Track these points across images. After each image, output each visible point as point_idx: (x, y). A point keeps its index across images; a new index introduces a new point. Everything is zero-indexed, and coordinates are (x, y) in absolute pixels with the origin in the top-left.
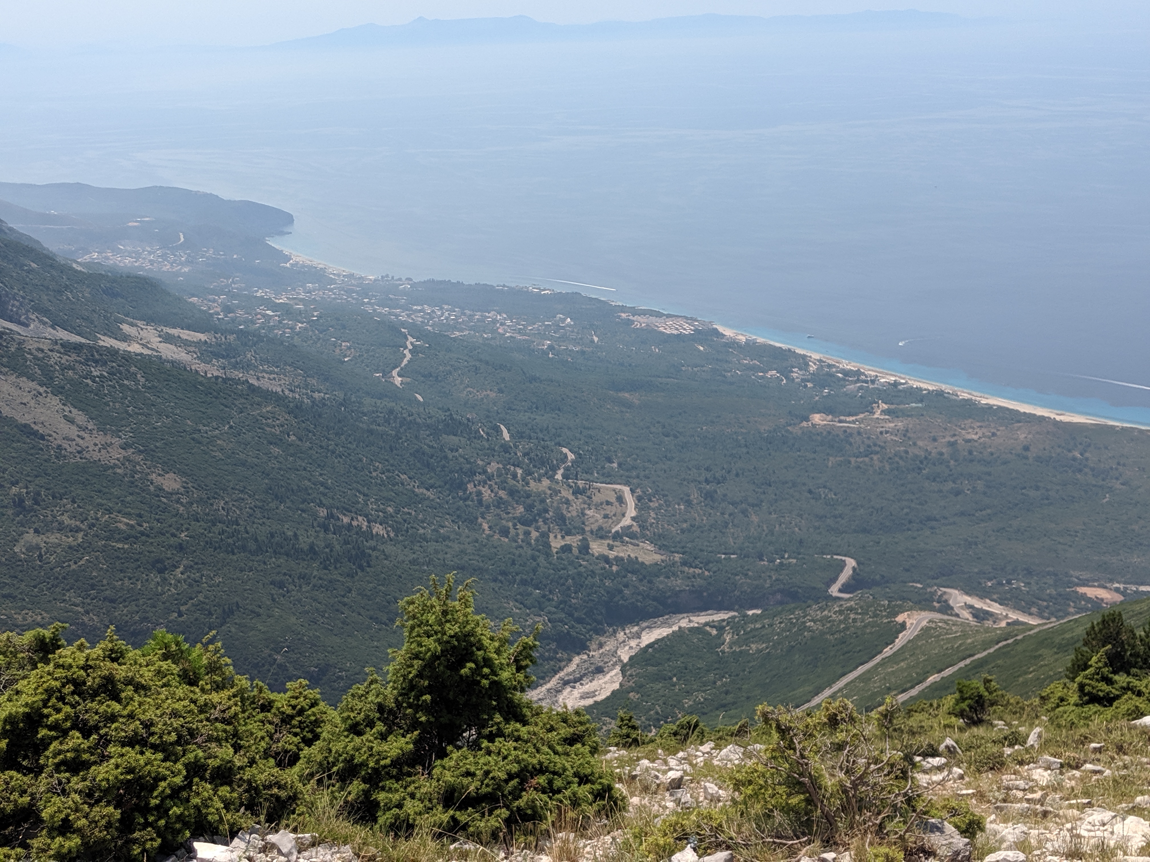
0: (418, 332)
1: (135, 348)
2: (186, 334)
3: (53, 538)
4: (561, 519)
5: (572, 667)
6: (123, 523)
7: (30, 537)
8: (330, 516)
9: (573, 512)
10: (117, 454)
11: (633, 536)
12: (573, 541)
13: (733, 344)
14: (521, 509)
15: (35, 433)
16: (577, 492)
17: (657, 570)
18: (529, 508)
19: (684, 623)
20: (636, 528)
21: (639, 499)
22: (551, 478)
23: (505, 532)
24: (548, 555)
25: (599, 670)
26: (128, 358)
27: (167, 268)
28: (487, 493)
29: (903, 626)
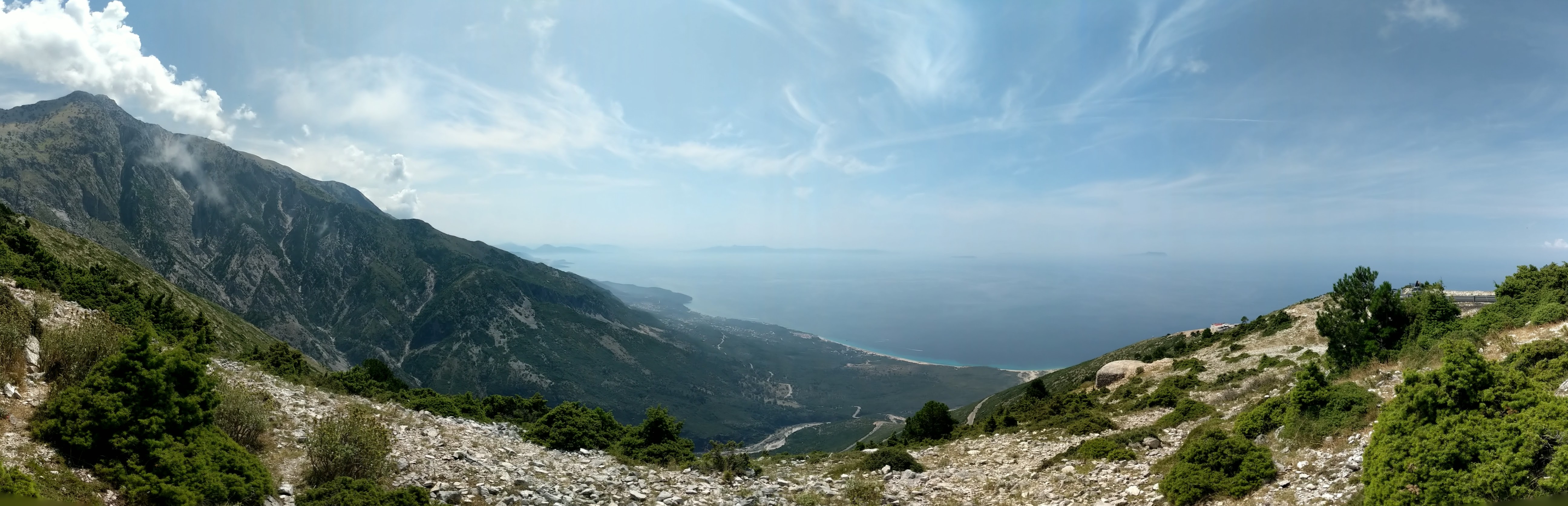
0: (727, 334)
1: (642, 332)
2: (657, 330)
3: (612, 383)
4: (768, 394)
5: (769, 438)
6: (632, 382)
7: (606, 382)
8: (694, 387)
9: (772, 391)
10: (633, 362)
11: (791, 399)
12: (772, 400)
13: (824, 342)
14: (755, 390)
15: (611, 353)
16: (774, 385)
17: (798, 410)
18: (758, 389)
19: (806, 426)
20: (792, 397)
21: (793, 388)
22: (766, 381)
23: (750, 396)
24: (763, 404)
25: (778, 439)
26: (640, 334)
27: (654, 310)
28: (744, 384)
29: (875, 426)
